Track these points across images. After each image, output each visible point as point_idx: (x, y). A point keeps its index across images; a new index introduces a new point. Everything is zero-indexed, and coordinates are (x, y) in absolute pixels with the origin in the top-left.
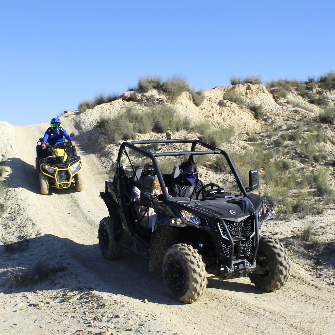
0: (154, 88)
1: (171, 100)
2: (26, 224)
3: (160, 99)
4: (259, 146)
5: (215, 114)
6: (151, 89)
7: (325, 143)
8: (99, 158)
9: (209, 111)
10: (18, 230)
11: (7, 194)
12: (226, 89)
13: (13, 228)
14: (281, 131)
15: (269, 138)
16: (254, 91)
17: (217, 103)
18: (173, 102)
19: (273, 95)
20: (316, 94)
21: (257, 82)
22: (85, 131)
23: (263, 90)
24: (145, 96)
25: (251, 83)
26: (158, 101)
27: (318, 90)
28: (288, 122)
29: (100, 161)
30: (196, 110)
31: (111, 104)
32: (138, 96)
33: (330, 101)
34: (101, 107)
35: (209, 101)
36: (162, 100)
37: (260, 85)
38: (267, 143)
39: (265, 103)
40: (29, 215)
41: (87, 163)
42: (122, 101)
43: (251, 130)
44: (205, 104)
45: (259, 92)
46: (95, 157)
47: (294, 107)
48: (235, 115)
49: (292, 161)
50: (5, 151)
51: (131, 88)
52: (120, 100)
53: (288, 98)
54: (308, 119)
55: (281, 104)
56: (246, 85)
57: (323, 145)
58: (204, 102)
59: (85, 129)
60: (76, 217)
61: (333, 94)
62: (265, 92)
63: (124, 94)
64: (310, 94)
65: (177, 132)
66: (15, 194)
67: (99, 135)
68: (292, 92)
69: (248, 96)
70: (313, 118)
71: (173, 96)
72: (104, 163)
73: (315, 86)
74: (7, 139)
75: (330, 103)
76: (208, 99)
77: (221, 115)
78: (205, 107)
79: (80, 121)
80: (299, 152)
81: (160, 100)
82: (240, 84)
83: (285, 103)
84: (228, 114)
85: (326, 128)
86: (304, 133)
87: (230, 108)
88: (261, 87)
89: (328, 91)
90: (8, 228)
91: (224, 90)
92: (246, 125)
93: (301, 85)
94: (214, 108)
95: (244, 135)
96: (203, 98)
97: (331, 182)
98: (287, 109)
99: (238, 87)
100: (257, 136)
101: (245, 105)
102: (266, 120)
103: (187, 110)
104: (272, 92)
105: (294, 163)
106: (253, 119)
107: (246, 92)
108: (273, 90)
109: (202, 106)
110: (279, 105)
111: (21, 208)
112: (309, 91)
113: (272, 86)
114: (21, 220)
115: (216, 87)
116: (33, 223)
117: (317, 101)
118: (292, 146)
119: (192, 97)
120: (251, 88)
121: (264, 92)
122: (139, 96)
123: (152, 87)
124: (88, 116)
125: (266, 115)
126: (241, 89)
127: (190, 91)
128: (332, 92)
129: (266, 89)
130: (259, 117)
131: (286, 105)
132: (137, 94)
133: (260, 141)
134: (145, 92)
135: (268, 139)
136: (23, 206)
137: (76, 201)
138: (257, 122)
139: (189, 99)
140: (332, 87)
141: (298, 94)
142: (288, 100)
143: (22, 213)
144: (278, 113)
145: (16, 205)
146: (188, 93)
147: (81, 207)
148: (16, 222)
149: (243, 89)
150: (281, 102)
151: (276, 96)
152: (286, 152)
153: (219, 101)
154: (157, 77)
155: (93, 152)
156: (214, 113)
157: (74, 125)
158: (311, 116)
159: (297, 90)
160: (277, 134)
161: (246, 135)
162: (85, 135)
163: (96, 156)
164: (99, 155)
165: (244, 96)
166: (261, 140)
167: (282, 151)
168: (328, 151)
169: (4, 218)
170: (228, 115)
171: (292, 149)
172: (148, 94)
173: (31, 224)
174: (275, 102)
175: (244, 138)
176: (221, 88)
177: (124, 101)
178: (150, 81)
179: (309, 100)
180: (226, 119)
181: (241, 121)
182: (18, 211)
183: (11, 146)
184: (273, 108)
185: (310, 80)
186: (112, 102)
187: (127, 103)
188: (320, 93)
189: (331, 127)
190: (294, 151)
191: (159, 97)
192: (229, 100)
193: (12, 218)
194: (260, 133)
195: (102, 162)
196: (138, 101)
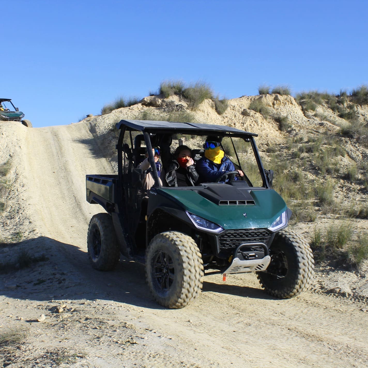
0: (176, 93)
1: (193, 107)
2: (23, 222)
3: (180, 105)
4: (277, 158)
5: (237, 124)
6: (172, 95)
7: (343, 156)
8: (110, 162)
9: (232, 120)
10: (15, 227)
11: (10, 193)
12: (253, 98)
13: (10, 225)
14: (301, 143)
15: (288, 149)
16: (282, 102)
17: (240, 112)
18: (194, 110)
19: (302, 107)
20: (347, 108)
21: (286, 93)
22: (99, 135)
23: (291, 102)
24: (165, 101)
25: (279, 93)
26: (178, 107)
27: (349, 104)
28: (312, 134)
29: (110, 165)
30: (218, 119)
31: (129, 109)
32: (158, 101)
33: (360, 116)
34: (119, 111)
35: (232, 110)
36: (181, 107)
37: (289, 96)
38: (285, 155)
39: (292, 114)
40: (28, 214)
41: (96, 166)
42: (141, 106)
43: (272, 141)
44: (228, 112)
45: (287, 103)
46: (105, 162)
47: (321, 120)
48: (258, 125)
49: (305, 173)
50: (12, 152)
51: (152, 94)
52: (140, 104)
53: (317, 110)
54: (332, 132)
55: (308, 117)
56: (274, 96)
57: (340, 158)
58: (227, 111)
59: (99, 133)
60: (76, 218)
61: (364, 109)
62: (293, 104)
63: (144, 99)
64: (341, 108)
65: (192, 139)
66: (18, 194)
67: (112, 139)
68: (322, 105)
69: (275, 106)
70: (337, 132)
71: (195, 103)
72: (114, 167)
73: (347, 100)
74: (17, 139)
75: (360, 118)
76: (232, 107)
77: (243, 125)
78: (228, 116)
79: (95, 125)
80: (314, 164)
81: (180, 107)
82: (267, 94)
83: (312, 115)
84: (251, 123)
85: (346, 142)
86: (322, 146)
87: (254, 118)
88: (289, 98)
89: (360, 106)
90: (6, 226)
91: (251, 99)
92: (268, 136)
93: (332, 98)
94: (237, 118)
95: (264, 146)
96: (226, 106)
97: (338, 195)
98: (314, 122)
99: (265, 97)
100: (277, 147)
101: (270, 116)
102: (290, 132)
103: (208, 118)
104: (301, 104)
105: (306, 175)
106: (277, 130)
107: (274, 102)
108: (303, 102)
109: (224, 115)
110: (306, 118)
111: (21, 207)
112: (340, 105)
113: (302, 98)
114: (19, 218)
115: (243, 96)
116: (31, 221)
117: (346, 115)
118: (309, 158)
119: (214, 105)
120: (278, 98)
121: (291, 103)
122: (160, 101)
123: (173, 93)
124: (105, 119)
125: (290, 127)
126: (268, 99)
127: (213, 98)
128: (363, 107)
129: (294, 101)
130: (283, 128)
131: (314, 118)
132: (157, 99)
133: (278, 152)
134: (165, 98)
135: (287, 151)
136: (23, 205)
137: (79, 203)
138: (281, 133)
139: (211, 107)
140: (363, 102)
141: (329, 107)
142: (317, 113)
143: (21, 212)
144: (303, 125)
145: (16, 205)
146: (210, 100)
147: (83, 209)
148: (14, 221)
149: (270, 100)
150: (309, 114)
151: (304, 108)
152: (301, 164)
153: (243, 110)
154: (180, 83)
155: (104, 156)
156: (236, 122)
157: (89, 128)
158: (335, 130)
159: (327, 103)
160: (296, 147)
161: (266, 146)
162: (99, 139)
163: (107, 160)
164: (110, 159)
165: (271, 106)
166: (280, 151)
167: (298, 162)
168: (343, 165)
169: (4, 216)
170: (250, 125)
171: (308, 161)
172: (169, 99)
173: (28, 222)
174: (303, 114)
175: (263, 149)
176: (247, 97)
177: (143, 106)
178: (172, 86)
179: (339, 113)
180: (248, 129)
181: (264, 131)
182: (17, 210)
183: (20, 147)
184: (300, 120)
185: (342, 93)
186: (131, 106)
187: (146, 108)
188: (351, 107)
189: (351, 141)
190: (310, 163)
191: (180, 103)
192: (253, 110)
193: (11, 216)
194: (280, 144)
195: (112, 166)
196: (159, 106)
